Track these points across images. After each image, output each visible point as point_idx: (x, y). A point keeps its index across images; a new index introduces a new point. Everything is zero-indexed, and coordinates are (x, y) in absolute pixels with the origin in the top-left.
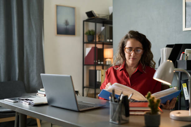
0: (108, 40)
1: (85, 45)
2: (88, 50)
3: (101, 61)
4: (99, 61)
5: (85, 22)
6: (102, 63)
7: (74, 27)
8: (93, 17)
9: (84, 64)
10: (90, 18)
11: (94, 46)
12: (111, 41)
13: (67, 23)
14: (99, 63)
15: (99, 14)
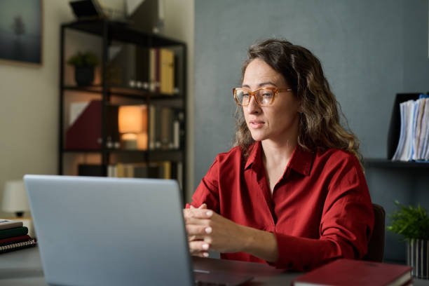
0: (132, 84)
2: (77, 107)
3: (114, 141)
4: (109, 138)
5: (68, 32)
6: (117, 145)
8: (93, 18)
9: (65, 147)
10: (84, 18)
11: (98, 97)
12: (139, 85)
13: (19, 26)
14: (110, 145)
15: (110, 11)
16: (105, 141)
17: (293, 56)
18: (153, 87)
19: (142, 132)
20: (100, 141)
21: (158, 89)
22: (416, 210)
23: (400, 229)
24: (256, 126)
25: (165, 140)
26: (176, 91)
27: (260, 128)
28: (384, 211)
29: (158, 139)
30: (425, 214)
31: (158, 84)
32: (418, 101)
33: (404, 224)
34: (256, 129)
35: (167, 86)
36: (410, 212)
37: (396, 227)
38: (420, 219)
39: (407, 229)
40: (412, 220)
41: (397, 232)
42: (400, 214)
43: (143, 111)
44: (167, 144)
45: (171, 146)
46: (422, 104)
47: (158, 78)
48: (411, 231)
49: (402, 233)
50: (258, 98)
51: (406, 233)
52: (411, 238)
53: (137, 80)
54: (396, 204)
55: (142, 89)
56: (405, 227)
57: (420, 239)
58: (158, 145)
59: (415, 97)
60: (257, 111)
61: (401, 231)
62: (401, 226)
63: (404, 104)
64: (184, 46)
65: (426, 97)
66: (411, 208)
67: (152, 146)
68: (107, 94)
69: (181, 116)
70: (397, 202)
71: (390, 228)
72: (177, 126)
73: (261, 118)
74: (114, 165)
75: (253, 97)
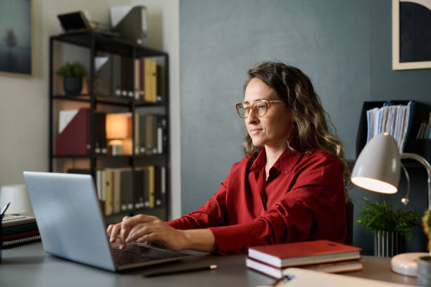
0: (118, 92)
1: (55, 102)
2: (66, 116)
3: (101, 147)
4: (97, 145)
5: (55, 43)
6: (104, 151)
7: (28, 51)
8: (81, 30)
9: (54, 153)
10: (71, 31)
11: (87, 105)
12: (125, 93)
13: (11, 38)
14: (98, 151)
15: (97, 23)
16: (94, 148)
17: (284, 74)
18: (137, 95)
19: (128, 138)
20: (89, 147)
21: (142, 97)
22: (381, 205)
23: (368, 222)
24: (255, 132)
25: (149, 146)
26: (159, 99)
27: (258, 133)
28: (353, 205)
29: (142, 145)
30: (390, 209)
31: (142, 93)
32: (382, 109)
33: (371, 218)
34: (255, 135)
35: (151, 94)
36: (377, 208)
37: (364, 221)
38: (385, 214)
39: (374, 222)
40: (378, 214)
41: (365, 225)
42: (367, 209)
43: (129, 118)
44: (151, 149)
45: (155, 151)
46: (386, 111)
47: (142, 87)
48: (377, 224)
49: (370, 226)
50: (255, 110)
51: (373, 226)
52: (377, 230)
53: (122, 89)
54: (365, 200)
55: (127, 97)
56: (372, 221)
57: (386, 231)
58: (143, 150)
59: (379, 105)
60: (255, 121)
61: (369, 224)
62: (369, 220)
63: (371, 111)
64: (166, 56)
65: (389, 105)
66: (378, 204)
67: (137, 151)
68: (95, 102)
69: (164, 122)
70: (366, 199)
71: (360, 221)
72: (160, 131)
73: (258, 127)
74: (102, 170)
75: (251, 110)
